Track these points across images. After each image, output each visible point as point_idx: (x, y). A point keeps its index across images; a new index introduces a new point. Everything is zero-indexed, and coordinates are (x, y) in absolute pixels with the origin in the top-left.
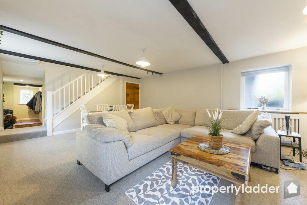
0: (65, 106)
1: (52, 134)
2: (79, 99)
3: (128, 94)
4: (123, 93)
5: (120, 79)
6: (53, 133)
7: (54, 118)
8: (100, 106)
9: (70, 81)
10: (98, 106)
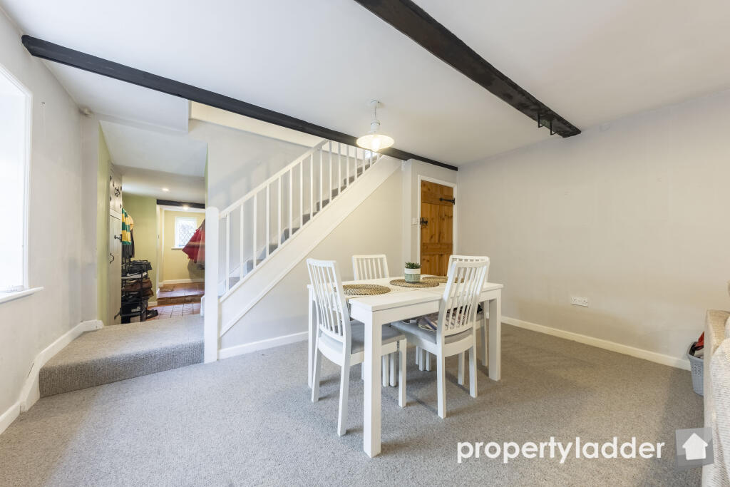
0: (255, 258)
1: (218, 354)
2: (295, 234)
3: (425, 220)
4: (414, 215)
5: (403, 169)
6: (222, 351)
7: (224, 300)
8: (362, 259)
9: (268, 176)
10: (358, 260)
